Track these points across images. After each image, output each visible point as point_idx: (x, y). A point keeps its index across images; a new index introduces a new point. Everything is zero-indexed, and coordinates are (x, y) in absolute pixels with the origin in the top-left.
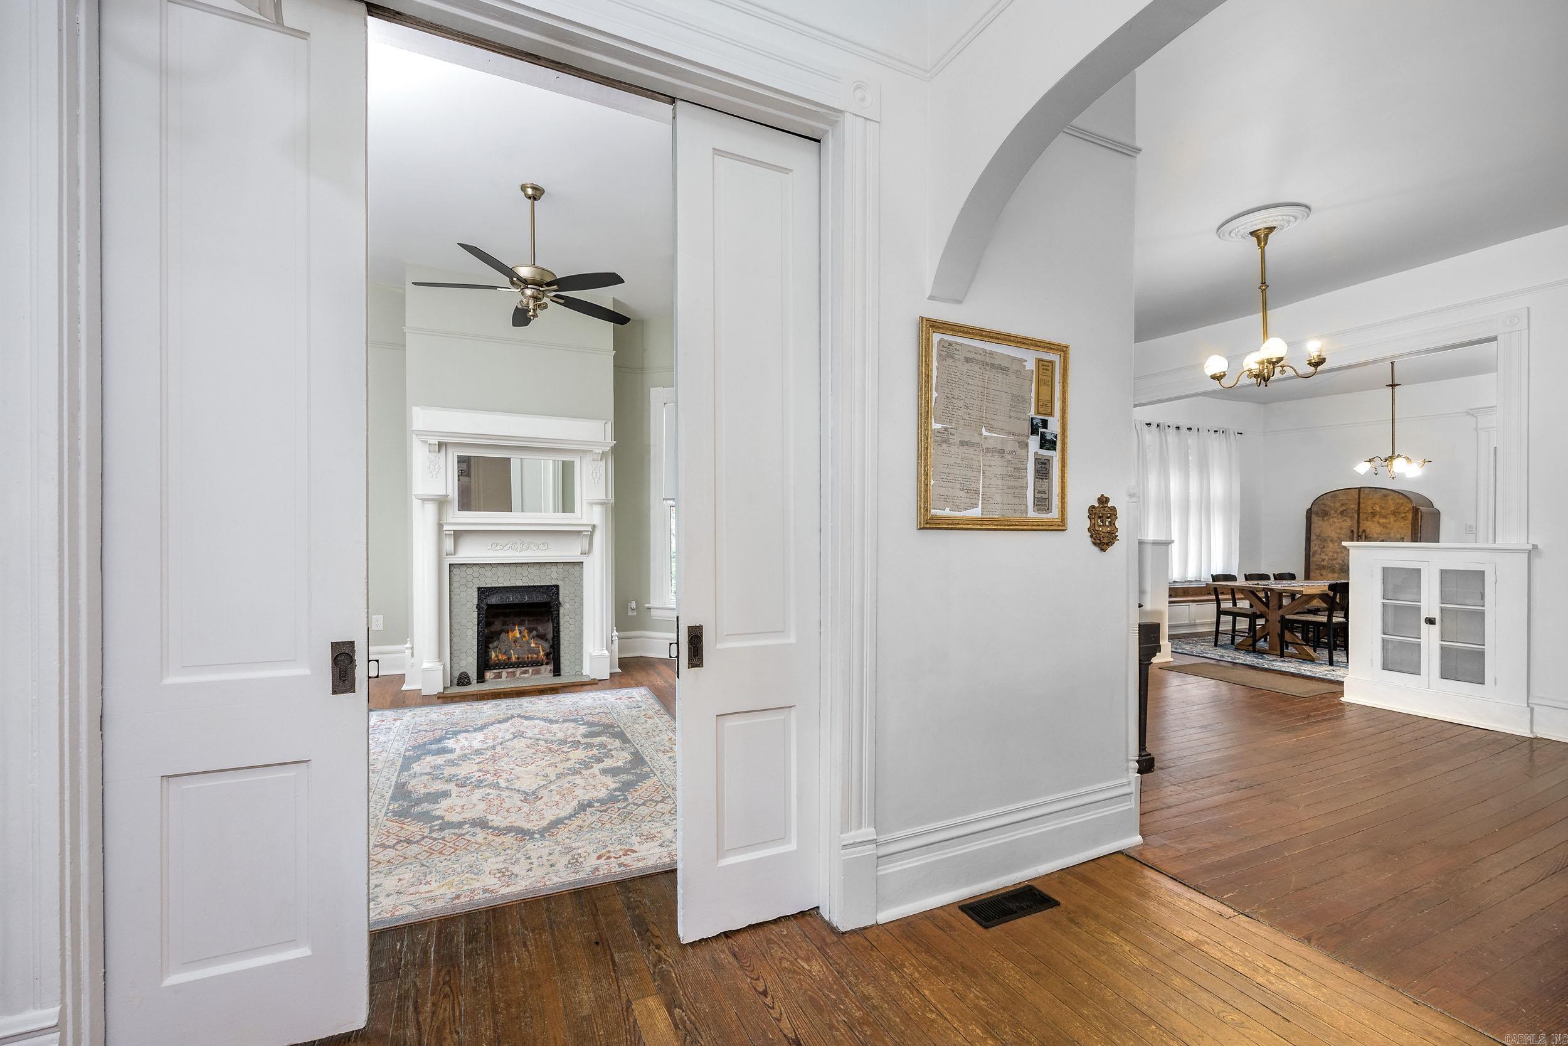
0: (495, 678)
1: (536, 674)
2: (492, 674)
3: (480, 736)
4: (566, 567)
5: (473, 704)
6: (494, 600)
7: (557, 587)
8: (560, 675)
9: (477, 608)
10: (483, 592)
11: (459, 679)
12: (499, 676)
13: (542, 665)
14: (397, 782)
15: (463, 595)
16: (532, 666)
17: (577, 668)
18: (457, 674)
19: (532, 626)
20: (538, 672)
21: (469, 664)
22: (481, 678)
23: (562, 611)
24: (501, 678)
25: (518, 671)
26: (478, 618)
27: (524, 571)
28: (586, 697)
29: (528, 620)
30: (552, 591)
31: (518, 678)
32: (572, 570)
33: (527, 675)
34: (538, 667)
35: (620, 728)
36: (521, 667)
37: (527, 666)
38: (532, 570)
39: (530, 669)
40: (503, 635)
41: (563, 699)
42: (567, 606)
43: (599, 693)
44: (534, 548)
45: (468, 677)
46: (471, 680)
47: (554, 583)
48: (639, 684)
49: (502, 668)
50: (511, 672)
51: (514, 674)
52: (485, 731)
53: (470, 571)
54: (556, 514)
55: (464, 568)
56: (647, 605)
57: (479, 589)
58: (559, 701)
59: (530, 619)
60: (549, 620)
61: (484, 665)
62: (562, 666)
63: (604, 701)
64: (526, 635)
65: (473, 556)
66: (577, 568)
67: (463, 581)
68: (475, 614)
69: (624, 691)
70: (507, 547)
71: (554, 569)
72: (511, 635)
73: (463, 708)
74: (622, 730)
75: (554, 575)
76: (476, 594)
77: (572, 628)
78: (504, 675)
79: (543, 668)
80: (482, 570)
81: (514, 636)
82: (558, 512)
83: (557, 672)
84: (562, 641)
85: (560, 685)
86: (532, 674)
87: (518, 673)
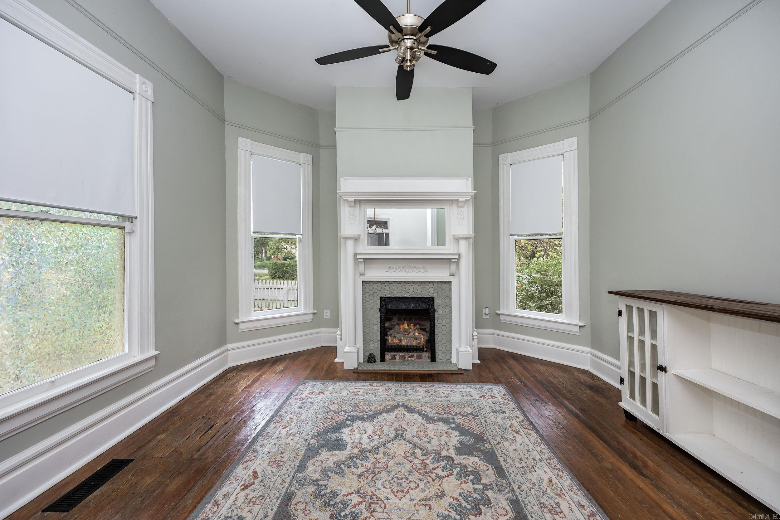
0: (392, 359)
1: (418, 358)
2: (390, 356)
3: (369, 427)
4: (440, 285)
5: (373, 384)
6: (391, 306)
7: (433, 298)
8: (435, 361)
9: (380, 311)
10: (384, 300)
11: (369, 358)
12: (394, 357)
13: (423, 352)
14: (286, 492)
15: (371, 301)
16: (416, 352)
17: (448, 357)
18: (367, 354)
19: (416, 322)
20: (420, 357)
21: (375, 348)
22: (382, 359)
23: (436, 315)
24: (396, 359)
25: (407, 355)
26: (381, 317)
27: (411, 287)
28: (455, 390)
29: (415, 319)
30: (430, 301)
31: (407, 360)
32: (444, 287)
33: (413, 359)
34: (420, 354)
35: (490, 444)
36: (409, 352)
37: (413, 352)
38: (416, 286)
39: (415, 355)
40: (397, 327)
41: (438, 389)
42: (440, 312)
43: (465, 386)
44: (416, 271)
45: (374, 357)
46: (376, 359)
47: (431, 295)
48: (496, 381)
49: (396, 352)
50: (402, 356)
51: (404, 357)
52: (376, 421)
53: (375, 286)
54: (434, 247)
55: (372, 284)
56: (497, 312)
57: (381, 298)
58: (435, 391)
59: (416, 317)
60: (428, 319)
61: (385, 348)
62: (437, 355)
63: (471, 398)
64: (412, 327)
65: (376, 276)
66: (447, 285)
67: (371, 292)
68: (379, 315)
69: (486, 387)
70: (398, 271)
71: (431, 285)
72: (402, 327)
73: (366, 388)
74: (492, 448)
75: (431, 290)
76: (379, 302)
77: (444, 328)
78: (398, 357)
79: (424, 354)
80: (383, 285)
81: (404, 328)
82: (434, 245)
83: (433, 358)
84: (436, 337)
85: (435, 372)
86: (416, 358)
87: (407, 357)
